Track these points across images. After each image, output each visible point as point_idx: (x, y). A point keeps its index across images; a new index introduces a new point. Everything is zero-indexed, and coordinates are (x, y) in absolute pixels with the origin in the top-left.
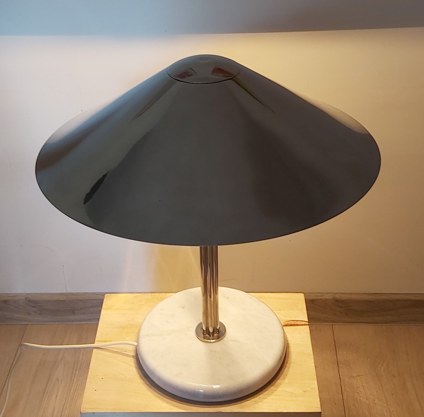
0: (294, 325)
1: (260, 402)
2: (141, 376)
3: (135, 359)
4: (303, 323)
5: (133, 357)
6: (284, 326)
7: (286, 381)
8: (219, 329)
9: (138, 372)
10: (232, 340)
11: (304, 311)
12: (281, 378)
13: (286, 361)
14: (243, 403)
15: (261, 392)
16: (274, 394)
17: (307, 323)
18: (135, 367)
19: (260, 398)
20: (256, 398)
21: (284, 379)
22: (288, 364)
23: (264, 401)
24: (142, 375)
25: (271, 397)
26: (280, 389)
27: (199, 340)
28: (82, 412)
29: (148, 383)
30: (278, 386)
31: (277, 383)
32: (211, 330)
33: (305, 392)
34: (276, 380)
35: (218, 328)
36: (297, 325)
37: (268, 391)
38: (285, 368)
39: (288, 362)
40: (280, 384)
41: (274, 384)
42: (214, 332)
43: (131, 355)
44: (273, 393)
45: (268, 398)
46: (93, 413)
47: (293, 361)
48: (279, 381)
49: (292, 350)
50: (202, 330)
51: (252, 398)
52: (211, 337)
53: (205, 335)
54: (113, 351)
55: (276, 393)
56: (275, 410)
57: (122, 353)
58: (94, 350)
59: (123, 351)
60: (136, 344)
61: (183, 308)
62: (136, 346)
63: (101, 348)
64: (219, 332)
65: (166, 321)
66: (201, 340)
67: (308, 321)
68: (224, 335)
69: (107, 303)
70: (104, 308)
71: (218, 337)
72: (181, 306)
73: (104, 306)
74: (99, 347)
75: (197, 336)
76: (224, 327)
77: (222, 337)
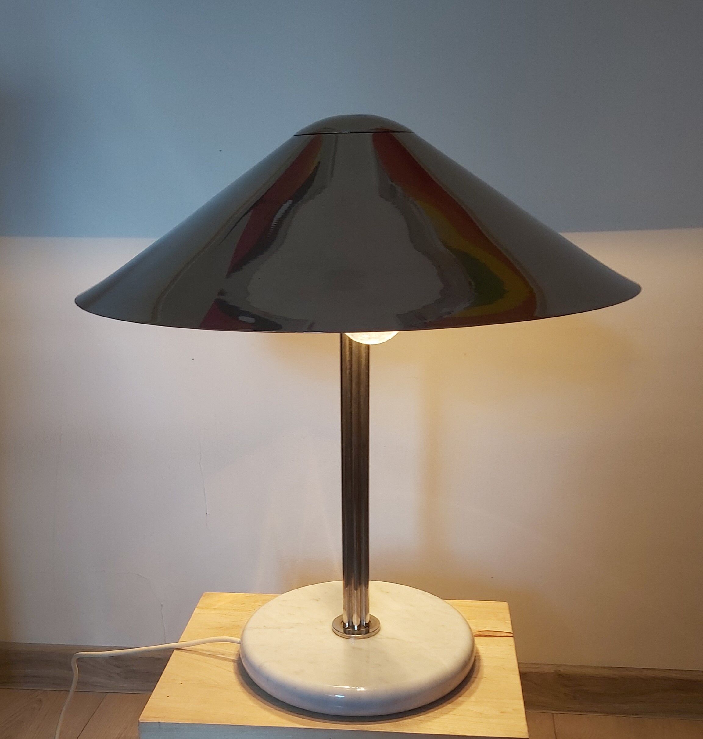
0: (490, 636)
1: (429, 722)
2: (241, 684)
3: (236, 664)
4: (505, 634)
5: (234, 661)
6: (476, 636)
7: (473, 699)
10: (389, 638)
11: (507, 622)
12: (464, 695)
14: (400, 722)
16: (452, 713)
17: (511, 635)
18: (234, 673)
21: (470, 696)
22: (477, 680)
23: (435, 720)
24: (243, 681)
25: (446, 716)
26: (463, 707)
27: (337, 636)
28: (140, 721)
29: (251, 691)
30: (459, 704)
31: (457, 700)
32: (356, 622)
33: (502, 713)
34: (456, 696)
35: (367, 622)
36: (496, 636)
38: (471, 685)
39: (478, 677)
40: (463, 702)
41: (453, 701)
42: (361, 627)
43: (230, 659)
44: (449, 712)
45: (442, 717)
46: (159, 723)
47: (485, 676)
48: (460, 699)
49: (484, 664)
50: (343, 623)
51: (415, 716)
54: (205, 654)
55: (455, 712)
56: (452, 733)
57: (217, 656)
58: (175, 651)
59: (219, 654)
60: (239, 640)
61: (317, 601)
62: (240, 643)
63: (185, 649)
64: (368, 627)
65: (288, 614)
66: (340, 636)
67: (512, 632)
68: (376, 630)
69: (204, 601)
70: (199, 606)
71: (367, 632)
72: (314, 599)
73: (200, 605)
74: (183, 647)
75: (335, 631)
76: (377, 621)
77: (373, 634)
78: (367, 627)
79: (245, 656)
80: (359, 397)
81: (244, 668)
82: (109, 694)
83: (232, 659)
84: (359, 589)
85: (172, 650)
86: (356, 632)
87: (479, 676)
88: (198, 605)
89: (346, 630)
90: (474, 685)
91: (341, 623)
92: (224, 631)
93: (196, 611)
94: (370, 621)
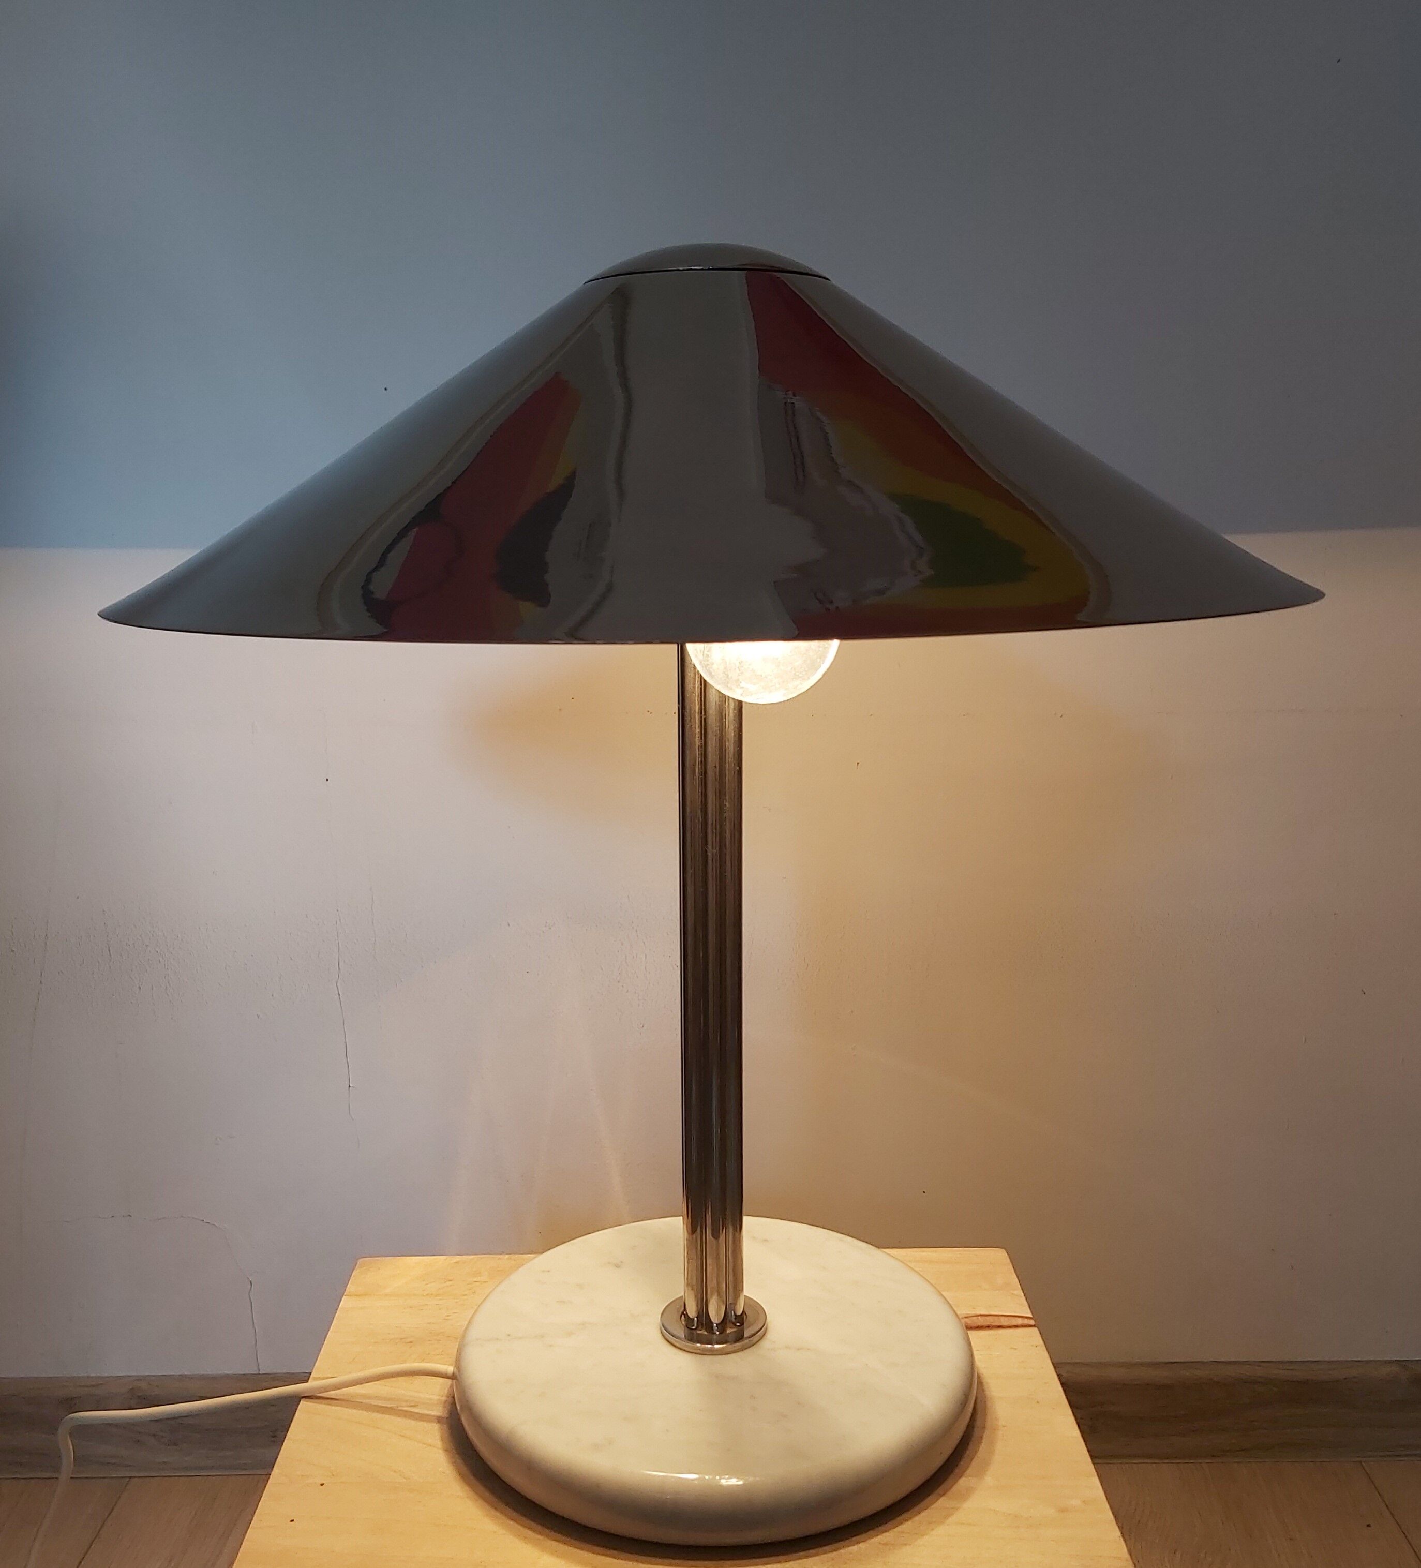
0: (989, 1327)
1: (905, 1547)
2: (462, 1476)
3: (445, 1427)
4: (1020, 1321)
5: (439, 1420)
6: (968, 1328)
7: (989, 1480)
8: (742, 1314)
9: (454, 1463)
10: (788, 1347)
11: (1016, 1292)
12: (968, 1472)
13: (978, 1423)
14: (842, 1551)
15: (905, 1516)
16: (950, 1520)
17: (1032, 1322)
19: (902, 1532)
20: (887, 1534)
21: (981, 1473)
22: (987, 1433)
25: (940, 1530)
26: (972, 1504)
27: (672, 1347)
30: (964, 1496)
31: (955, 1488)
32: (715, 1314)
33: (1062, 1511)
35: (739, 1313)
36: (1000, 1327)
37: (928, 1510)
38: (977, 1446)
41: (946, 1491)
42: (726, 1324)
43: (431, 1416)
44: (945, 1518)
45: (932, 1533)
47: (1001, 1422)
48: (963, 1482)
50: (684, 1317)
51: (871, 1532)
52: (715, 1335)
53: (694, 1332)
55: (958, 1517)
57: (401, 1410)
58: (303, 1404)
59: (404, 1404)
60: (450, 1369)
61: (617, 1266)
62: (453, 1377)
63: (328, 1397)
64: (742, 1324)
65: (558, 1302)
66: (680, 1349)
67: (1031, 1316)
68: (760, 1332)
69: (361, 1279)
70: (350, 1292)
71: (739, 1337)
72: (609, 1263)
73: (350, 1288)
74: (320, 1393)
75: (667, 1334)
76: (759, 1311)
77: (755, 1338)
78: (738, 1324)
79: (469, 1408)
80: (721, 821)
81: (467, 1437)
82: (133, 1480)
83: (434, 1416)
84: (722, 1237)
85: (293, 1402)
86: (715, 1337)
87: (988, 1424)
88: (347, 1290)
89: (693, 1334)
90: (983, 1447)
91: (681, 1316)
92: (411, 1347)
93: (345, 1302)
94: (743, 1312)
